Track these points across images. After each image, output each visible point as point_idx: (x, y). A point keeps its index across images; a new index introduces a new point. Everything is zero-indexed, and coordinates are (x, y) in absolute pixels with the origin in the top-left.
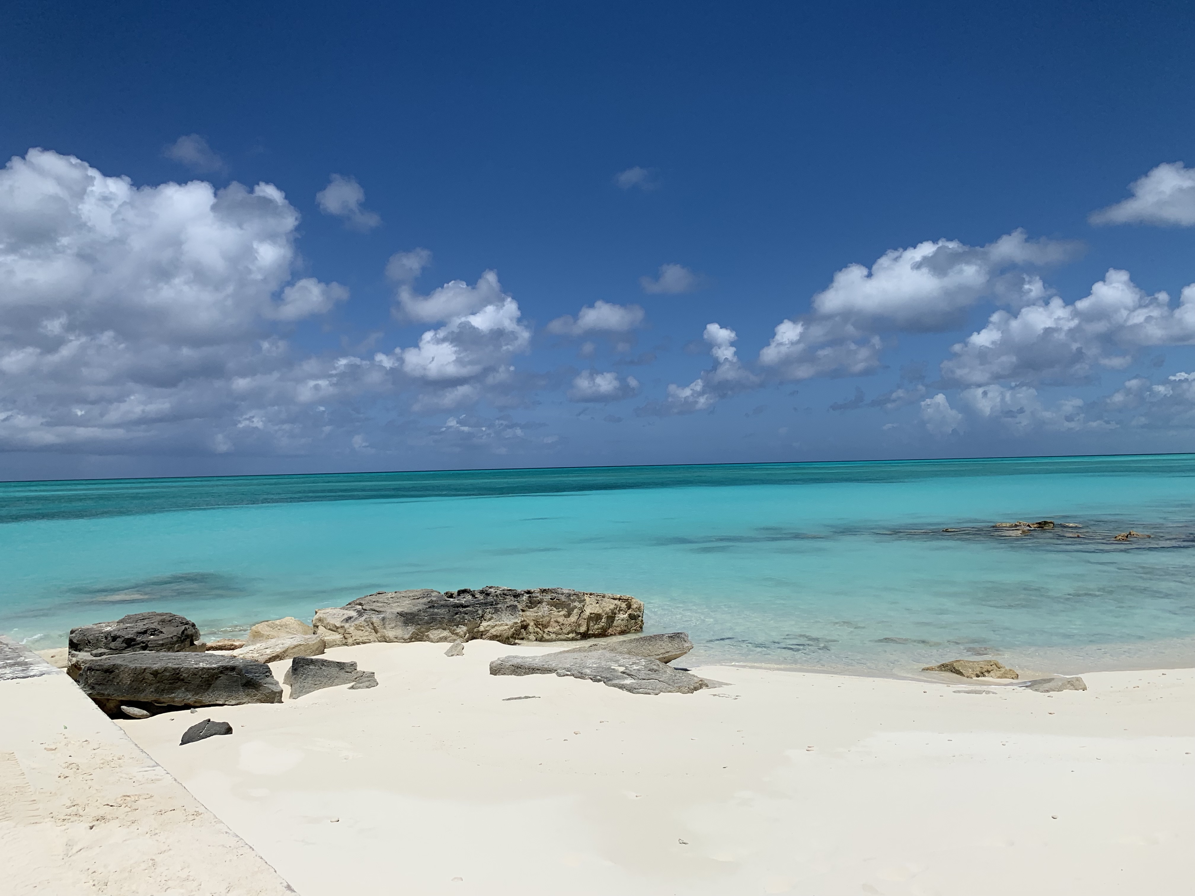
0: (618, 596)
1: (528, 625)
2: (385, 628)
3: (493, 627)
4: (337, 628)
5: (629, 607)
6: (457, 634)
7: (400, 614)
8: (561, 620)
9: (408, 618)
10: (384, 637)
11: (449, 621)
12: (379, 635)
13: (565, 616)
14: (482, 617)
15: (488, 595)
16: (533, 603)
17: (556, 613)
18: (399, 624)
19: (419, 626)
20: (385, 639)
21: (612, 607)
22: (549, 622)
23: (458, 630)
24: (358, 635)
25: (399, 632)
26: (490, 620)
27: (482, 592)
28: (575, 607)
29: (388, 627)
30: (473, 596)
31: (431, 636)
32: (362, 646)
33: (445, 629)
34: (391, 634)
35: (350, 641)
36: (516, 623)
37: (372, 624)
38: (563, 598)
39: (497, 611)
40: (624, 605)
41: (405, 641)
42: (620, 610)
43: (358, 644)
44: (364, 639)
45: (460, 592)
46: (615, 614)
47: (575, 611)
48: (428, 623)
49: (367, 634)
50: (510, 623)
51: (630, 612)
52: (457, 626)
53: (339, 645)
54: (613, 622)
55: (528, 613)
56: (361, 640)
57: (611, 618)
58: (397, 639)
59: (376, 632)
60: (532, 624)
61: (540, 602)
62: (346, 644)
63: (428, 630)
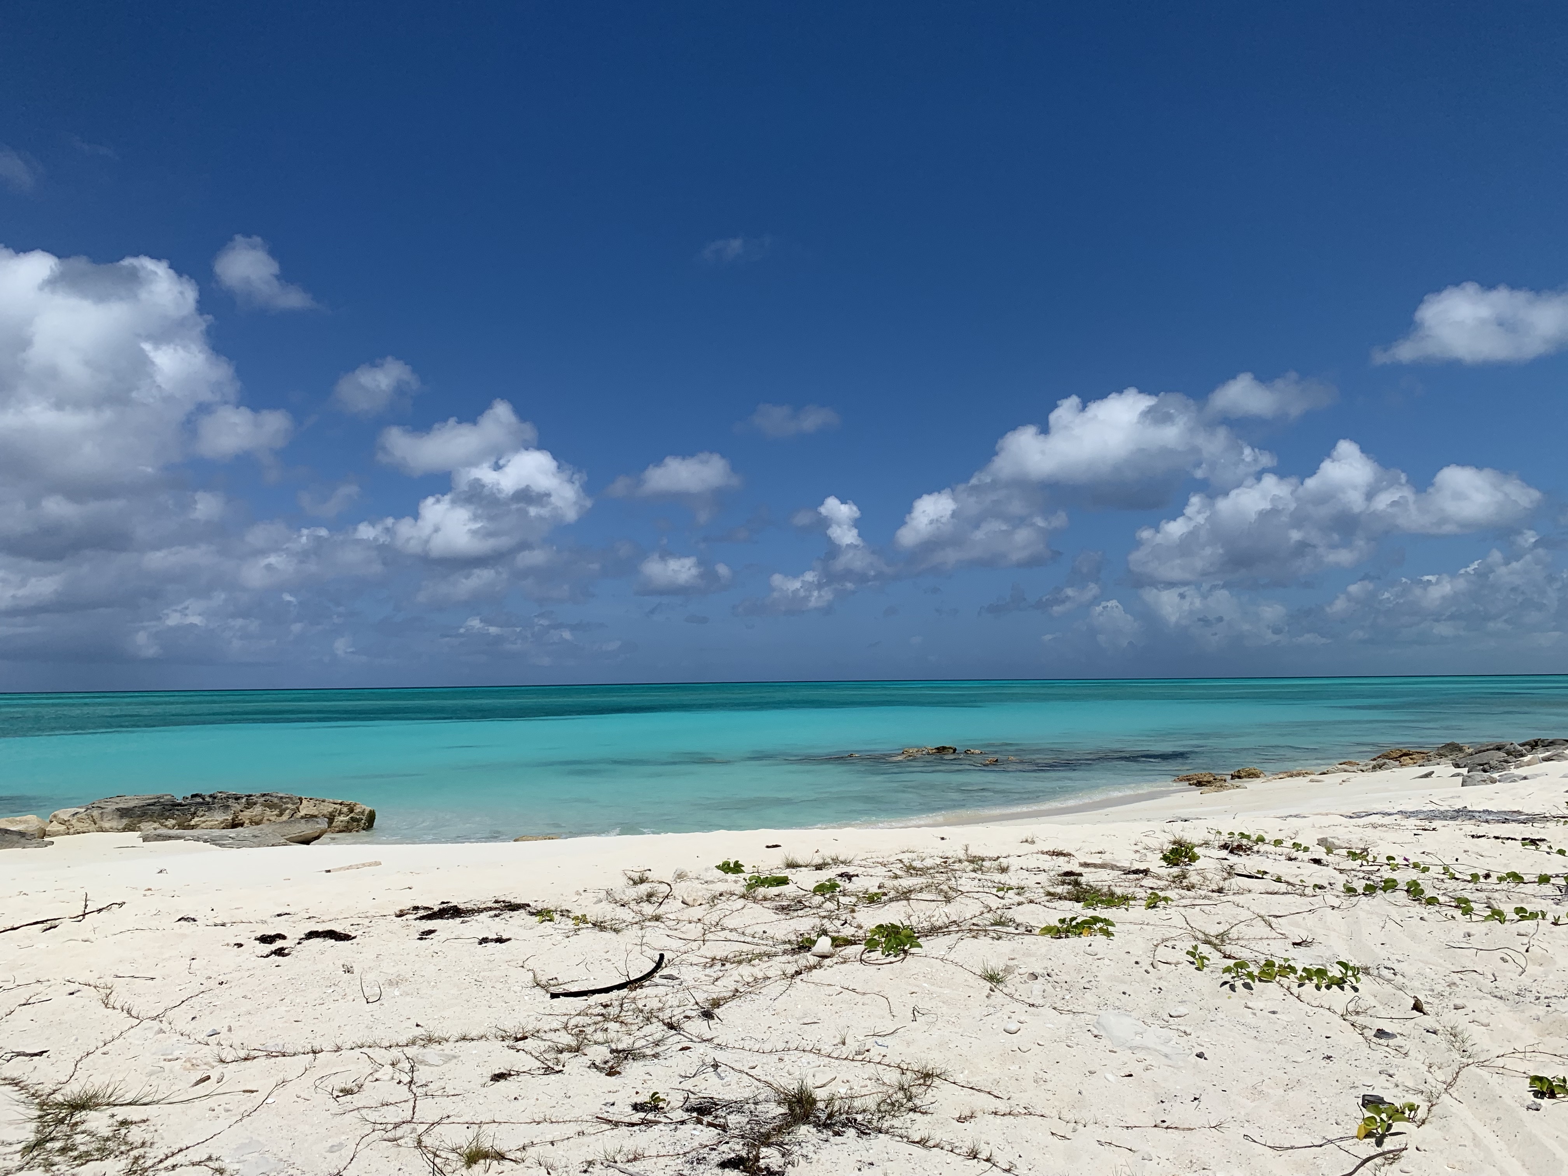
0: (340, 801)
1: (244, 823)
2: (102, 820)
3: (204, 822)
4: (66, 821)
5: (351, 810)
6: (166, 826)
7: (118, 810)
8: (272, 818)
9: (123, 813)
10: (101, 827)
11: (159, 815)
12: (97, 826)
13: (277, 816)
14: (195, 813)
15: (215, 798)
16: (250, 805)
17: (268, 813)
18: (115, 816)
19: (132, 819)
20: (101, 830)
21: (330, 810)
22: (261, 820)
23: (167, 823)
24: (79, 826)
25: (114, 824)
26: (202, 816)
27: (211, 796)
28: (287, 808)
29: (105, 819)
30: (204, 799)
31: (142, 827)
32: (82, 835)
33: (155, 822)
34: (107, 825)
35: (72, 831)
36: (227, 820)
37: (92, 817)
38: (276, 800)
39: (210, 809)
40: (345, 809)
41: (119, 831)
42: (340, 814)
43: (79, 833)
44: (85, 829)
45: (193, 796)
46: (334, 816)
47: (288, 811)
48: (139, 816)
49: (87, 825)
50: (220, 819)
51: (352, 815)
52: (166, 820)
53: (62, 835)
54: (332, 823)
55: (244, 813)
56: (81, 830)
57: (331, 819)
58: (112, 829)
59: (95, 824)
60: (247, 822)
61: (255, 804)
62: (68, 834)
63: (140, 822)
